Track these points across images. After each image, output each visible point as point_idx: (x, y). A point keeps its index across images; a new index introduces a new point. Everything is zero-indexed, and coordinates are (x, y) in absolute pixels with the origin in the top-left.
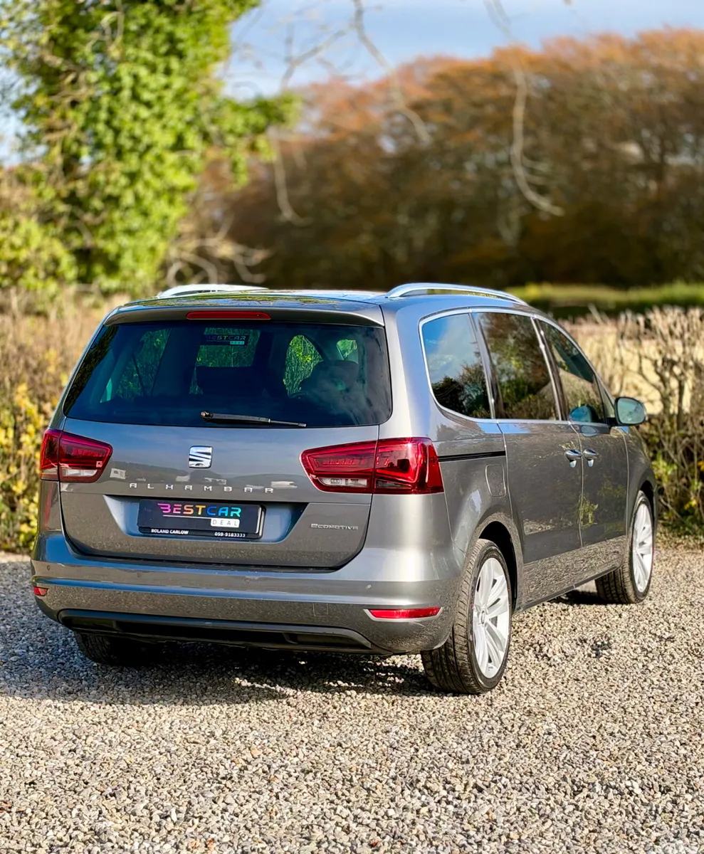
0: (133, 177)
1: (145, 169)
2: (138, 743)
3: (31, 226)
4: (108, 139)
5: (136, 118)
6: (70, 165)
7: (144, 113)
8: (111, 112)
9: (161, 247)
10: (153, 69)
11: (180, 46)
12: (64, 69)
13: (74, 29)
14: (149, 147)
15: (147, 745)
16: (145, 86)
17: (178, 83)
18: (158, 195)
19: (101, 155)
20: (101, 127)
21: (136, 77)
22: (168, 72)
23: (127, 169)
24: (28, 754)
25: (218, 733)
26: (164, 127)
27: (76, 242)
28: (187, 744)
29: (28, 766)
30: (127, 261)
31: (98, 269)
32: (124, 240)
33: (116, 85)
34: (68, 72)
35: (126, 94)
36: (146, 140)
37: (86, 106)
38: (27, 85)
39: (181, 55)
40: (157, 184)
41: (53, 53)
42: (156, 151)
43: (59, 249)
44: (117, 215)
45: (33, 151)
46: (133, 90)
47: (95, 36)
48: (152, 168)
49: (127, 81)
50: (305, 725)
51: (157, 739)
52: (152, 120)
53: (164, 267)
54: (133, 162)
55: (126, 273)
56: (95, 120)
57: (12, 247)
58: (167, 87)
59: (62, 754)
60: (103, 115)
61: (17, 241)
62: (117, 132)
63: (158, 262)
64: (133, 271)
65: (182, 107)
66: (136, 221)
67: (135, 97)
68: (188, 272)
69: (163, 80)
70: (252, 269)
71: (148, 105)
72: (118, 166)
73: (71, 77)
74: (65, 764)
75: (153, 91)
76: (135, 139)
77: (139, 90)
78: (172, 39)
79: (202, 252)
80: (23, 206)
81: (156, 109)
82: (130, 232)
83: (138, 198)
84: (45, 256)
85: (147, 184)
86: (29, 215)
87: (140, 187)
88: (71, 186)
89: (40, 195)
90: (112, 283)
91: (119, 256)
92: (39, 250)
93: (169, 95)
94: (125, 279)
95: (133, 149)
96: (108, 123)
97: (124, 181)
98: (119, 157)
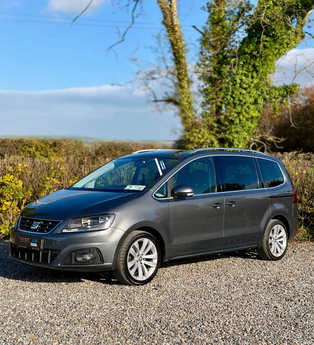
0: (239, 114)
1: (243, 111)
2: (213, 332)
3: (205, 131)
4: (231, 102)
5: (241, 94)
6: (218, 111)
7: (244, 92)
8: (233, 92)
9: (248, 137)
10: (247, 77)
11: (257, 68)
12: (218, 78)
13: (222, 65)
14: (245, 103)
15: (217, 333)
16: (244, 83)
17: (256, 81)
18: (247, 119)
19: (229, 107)
20: (229, 97)
21: (241, 80)
22: (252, 77)
23: (237, 111)
24: (167, 333)
25: (249, 330)
26: (250, 96)
27: (219, 136)
28: (234, 335)
29: (165, 340)
30: (236, 142)
32: (235, 135)
33: (235, 83)
34: (219, 80)
35: (238, 85)
36: (244, 101)
37: (224, 90)
38: (206, 85)
39: (257, 72)
40: (247, 116)
41: (214, 74)
42: (247, 104)
43: (213, 138)
44: (233, 126)
45: (206, 106)
46: (240, 84)
47: (229, 66)
48: (245, 111)
49: (239, 81)
50: (288, 329)
51: (221, 330)
52: (246, 94)
53: (249, 144)
54: (239, 108)
55: (235, 146)
56: (227, 95)
57: (199, 138)
58: (252, 82)
59: (181, 335)
60: (230, 93)
61: (200, 136)
62: (234, 98)
63: (246, 142)
64: (238, 145)
65: (257, 90)
67: (241, 86)
68: (257, 146)
69: (251, 80)
71: (245, 89)
72: (234, 110)
73: (220, 81)
74: (181, 340)
75: (247, 84)
76: (240, 100)
77: (242, 84)
78: (254, 66)
79: (262, 139)
80: (202, 125)
81: (248, 90)
82: (237, 132)
83: (240, 120)
84: (208, 141)
85: (243, 116)
86: (204, 127)
87: (241, 117)
88: (218, 117)
89: (208, 121)
91: (233, 140)
92: (207, 139)
93: (252, 85)
95: (239, 104)
96: (232, 96)
97: (236, 115)
98: (235, 107)
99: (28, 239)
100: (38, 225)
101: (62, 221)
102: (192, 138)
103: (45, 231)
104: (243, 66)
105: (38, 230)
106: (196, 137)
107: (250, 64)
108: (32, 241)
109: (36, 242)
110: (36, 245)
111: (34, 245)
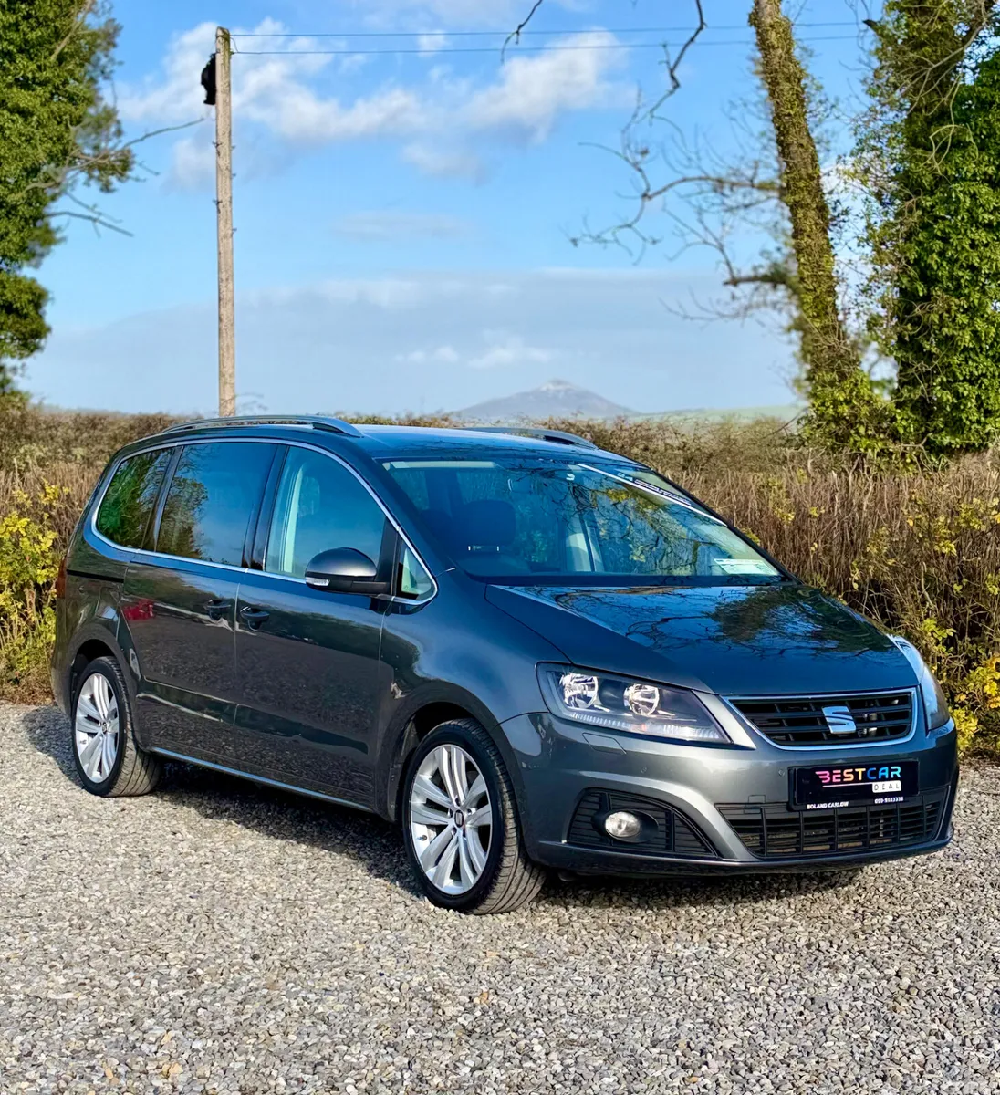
99: (860, 771)
108: (880, 774)
109: (895, 775)
110: (899, 783)
111: (890, 787)
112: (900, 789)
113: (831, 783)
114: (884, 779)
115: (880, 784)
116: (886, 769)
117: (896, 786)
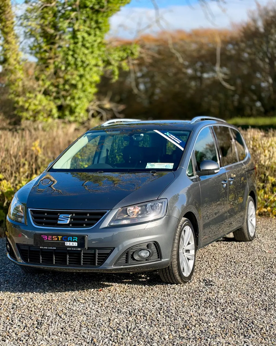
0: (81, 76)
1: (86, 73)
3: (40, 96)
4: (72, 62)
5: (83, 54)
6: (57, 72)
7: (86, 51)
8: (74, 51)
10: (89, 34)
11: (100, 25)
12: (55, 34)
14: (88, 65)
16: (87, 41)
17: (99, 40)
19: (69, 68)
20: (70, 57)
21: (83, 38)
22: (95, 35)
23: (79, 73)
26: (93, 57)
27: (59, 103)
30: (78, 110)
31: (67, 113)
32: (77, 102)
33: (76, 40)
34: (56, 36)
35: (80, 44)
36: (87, 62)
37: (64, 49)
39: (100, 29)
40: (90, 79)
41: (50, 28)
42: (90, 66)
43: (52, 105)
44: (75, 91)
46: (82, 42)
47: (68, 21)
49: (80, 39)
52: (89, 54)
54: (81, 71)
55: (76, 114)
56: (68, 55)
57: (35, 105)
58: (95, 41)
60: (71, 53)
61: (37, 102)
62: (76, 59)
64: (79, 113)
66: (82, 95)
67: (83, 45)
68: (95, 114)
69: (94, 39)
70: (120, 113)
71: (88, 48)
72: (76, 73)
73: (58, 37)
75: (89, 43)
76: (83, 62)
77: (85, 43)
78: (97, 23)
79: (100, 107)
80: (37, 89)
81: (91, 50)
82: (79, 98)
83: (83, 85)
85: (87, 80)
87: (84, 80)
88: (57, 80)
90: (72, 118)
91: (75, 108)
93: (96, 44)
94: (76, 117)
95: (82, 66)
96: (73, 56)
97: (78, 78)
98: (76, 69)
99: (60, 237)
100: (69, 219)
101: (108, 211)
102: (27, 105)
103: (85, 225)
104: (85, 21)
105: (71, 225)
106: (32, 104)
107: (92, 19)
108: (69, 239)
109: (75, 240)
110: (76, 243)
111: (73, 244)
112: (77, 245)
113: (48, 240)
114: (70, 241)
115: (68, 243)
116: (71, 237)
117: (75, 244)
